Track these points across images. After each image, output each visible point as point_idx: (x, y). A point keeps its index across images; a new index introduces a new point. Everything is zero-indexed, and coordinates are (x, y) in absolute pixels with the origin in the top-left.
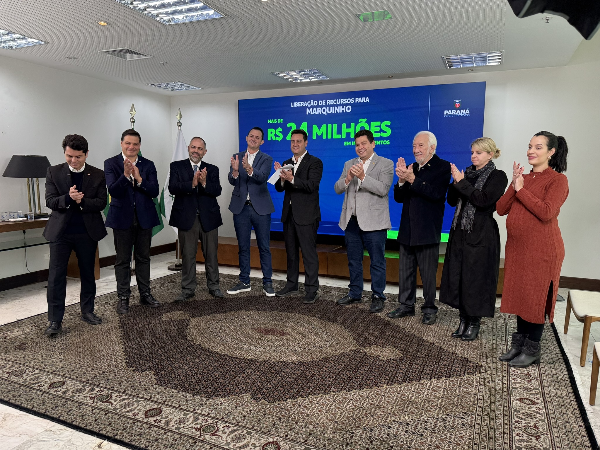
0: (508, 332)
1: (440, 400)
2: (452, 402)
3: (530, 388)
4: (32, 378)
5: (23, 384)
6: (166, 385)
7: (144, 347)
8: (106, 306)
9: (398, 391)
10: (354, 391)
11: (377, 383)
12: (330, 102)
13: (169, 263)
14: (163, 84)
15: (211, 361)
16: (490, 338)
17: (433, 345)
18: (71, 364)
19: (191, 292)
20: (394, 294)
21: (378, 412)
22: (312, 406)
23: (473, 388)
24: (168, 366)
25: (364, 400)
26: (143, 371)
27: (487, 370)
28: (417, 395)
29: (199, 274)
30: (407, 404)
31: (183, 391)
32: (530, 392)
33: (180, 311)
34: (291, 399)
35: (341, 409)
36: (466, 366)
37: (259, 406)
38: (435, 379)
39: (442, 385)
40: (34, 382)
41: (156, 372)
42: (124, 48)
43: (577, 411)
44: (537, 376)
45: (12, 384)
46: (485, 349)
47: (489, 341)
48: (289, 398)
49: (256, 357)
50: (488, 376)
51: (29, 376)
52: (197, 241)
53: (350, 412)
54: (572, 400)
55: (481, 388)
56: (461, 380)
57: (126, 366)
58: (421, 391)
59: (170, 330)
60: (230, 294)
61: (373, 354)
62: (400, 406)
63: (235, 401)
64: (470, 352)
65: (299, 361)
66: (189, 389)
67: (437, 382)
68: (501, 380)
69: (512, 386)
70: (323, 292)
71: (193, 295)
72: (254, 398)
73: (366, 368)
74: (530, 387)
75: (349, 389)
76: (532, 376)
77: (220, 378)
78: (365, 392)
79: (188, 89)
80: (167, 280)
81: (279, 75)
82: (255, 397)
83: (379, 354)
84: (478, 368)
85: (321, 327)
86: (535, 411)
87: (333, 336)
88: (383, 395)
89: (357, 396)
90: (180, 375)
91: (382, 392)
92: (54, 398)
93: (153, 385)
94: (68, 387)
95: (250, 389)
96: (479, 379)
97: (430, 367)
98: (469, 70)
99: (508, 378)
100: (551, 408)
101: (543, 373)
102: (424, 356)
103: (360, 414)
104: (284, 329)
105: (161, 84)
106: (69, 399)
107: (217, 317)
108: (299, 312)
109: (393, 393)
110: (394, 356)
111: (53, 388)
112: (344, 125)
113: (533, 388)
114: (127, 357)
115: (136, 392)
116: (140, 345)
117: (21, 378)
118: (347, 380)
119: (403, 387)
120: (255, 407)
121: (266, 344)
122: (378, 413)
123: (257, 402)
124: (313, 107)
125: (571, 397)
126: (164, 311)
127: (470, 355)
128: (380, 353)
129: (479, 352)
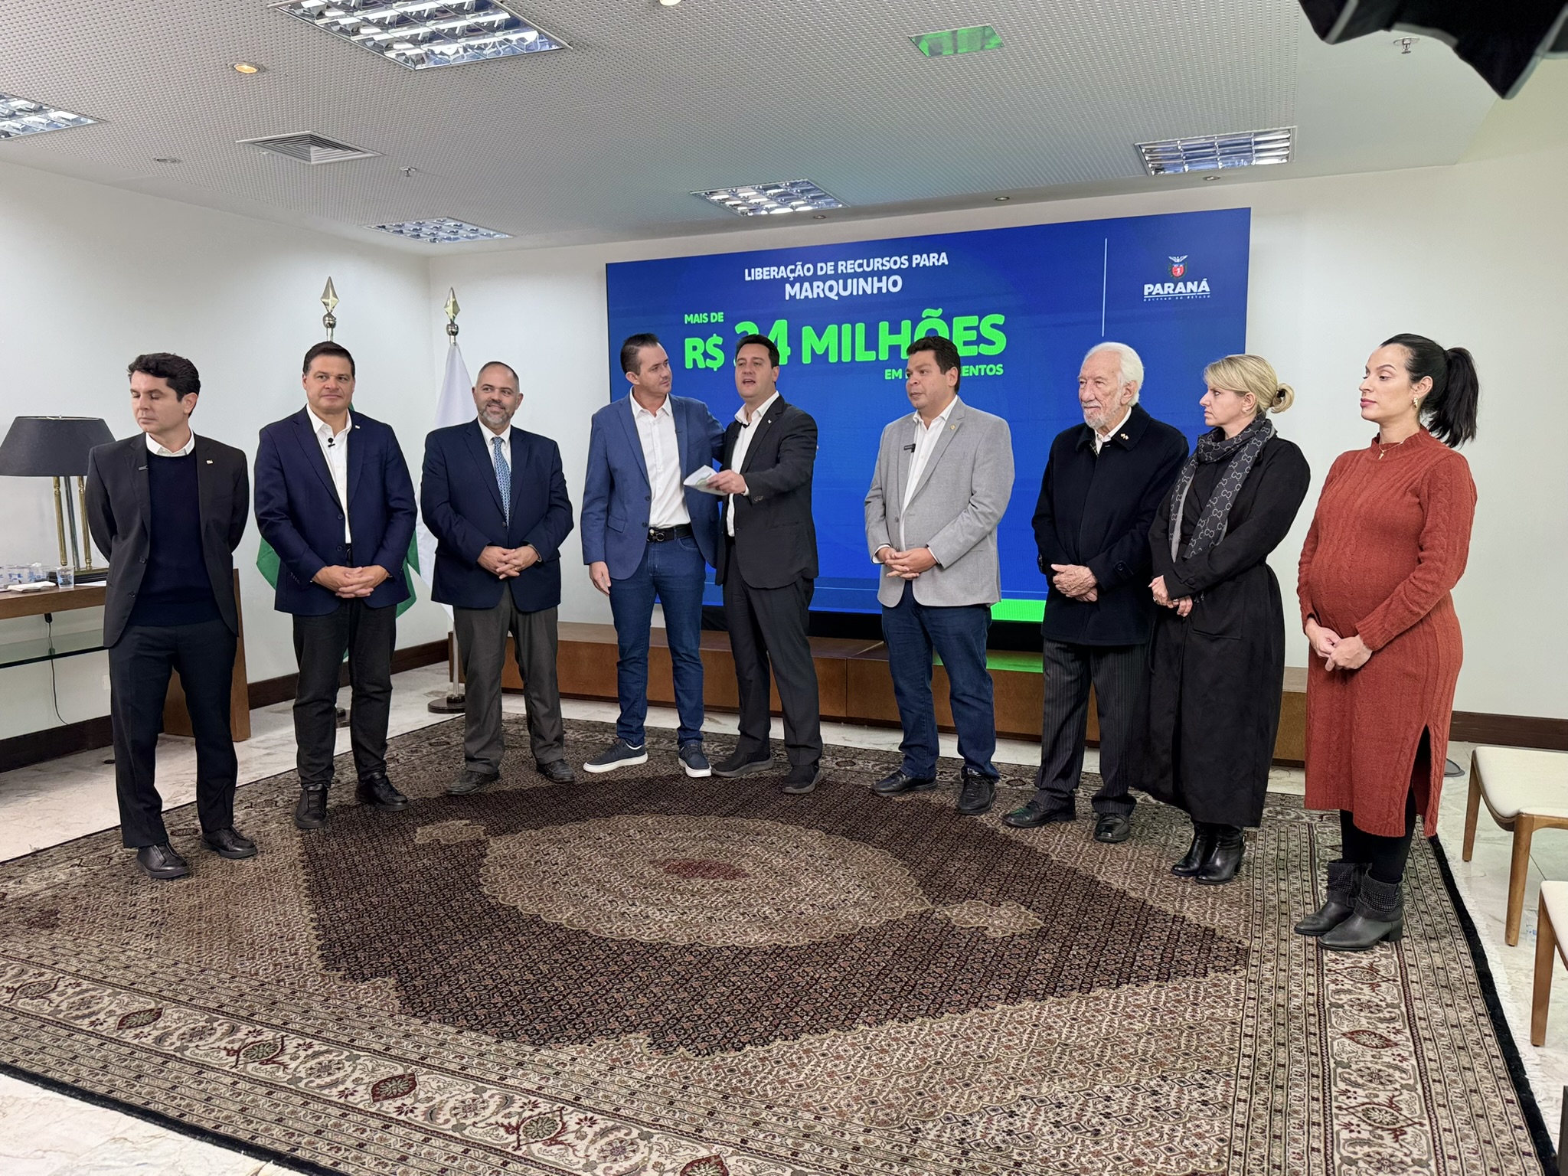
0: (1317, 860)
1: (1142, 1041)
2: (1175, 1045)
3: (1377, 1005)
4: (74, 1003)
5: (50, 1018)
6: (427, 1013)
7: (369, 916)
8: (267, 809)
9: (1034, 1017)
10: (919, 1020)
11: (980, 1000)
12: (847, 266)
13: (432, 693)
14: (409, 226)
15: (545, 948)
16: (1270, 876)
17: (1122, 897)
18: (176, 964)
19: (490, 768)
20: (1020, 766)
21: (981, 1075)
22: (809, 1062)
23: (1227, 1006)
24: (430, 965)
25: (946, 1043)
26: (367, 979)
27: (1263, 960)
28: (1083, 1029)
29: (509, 722)
30: (1058, 1051)
31: (471, 1028)
32: (1378, 1015)
33: (461, 819)
34: (756, 1044)
35: (885, 1068)
36: (1210, 949)
37: (671, 1065)
38: (1130, 985)
39: (1149, 1002)
40: (79, 1013)
41: (401, 981)
42: (302, 133)
43: (1499, 1063)
44: (1393, 972)
45: (22, 1020)
46: (1259, 904)
47: (1270, 884)
48: (750, 1042)
49: (662, 936)
50: (1268, 975)
51: (66, 999)
52: (503, 635)
53: (909, 1075)
54: (1487, 1033)
55: (1248, 1007)
56: (1197, 988)
57: (321, 966)
58: (1093, 1016)
59: (436, 869)
60: (592, 773)
61: (967, 922)
62: (1040, 1058)
63: (608, 1052)
64: (1220, 914)
65: (775, 944)
66: (487, 1024)
67: (1136, 994)
68: (1301, 986)
69: (1331, 998)
70: (837, 764)
71: (495, 776)
72: (659, 1045)
73: (949, 959)
74: (1376, 1000)
75: (905, 1016)
76: (1382, 973)
77: (568, 994)
78: (948, 1023)
79: (473, 237)
80: (428, 739)
81: (713, 198)
82: (661, 1041)
83: (983, 923)
84: (1242, 955)
85: (830, 855)
86: (1389, 1066)
87: (864, 878)
88: (995, 1031)
89: (926, 1034)
90: (463, 987)
91: (992, 1021)
92: (133, 1053)
93: (392, 1016)
94: (169, 1024)
95: (647, 1021)
96: (1243, 984)
97: (1116, 955)
98: (1206, 178)
99: (1321, 979)
100: (1431, 1055)
101: (1410, 965)
102: (1099, 925)
103: (934, 1081)
104: (735, 862)
105: (403, 225)
106: (171, 1056)
107: (560, 833)
108: (774, 817)
109: (1021, 1023)
110: (1021, 928)
111: (130, 1027)
112: (884, 327)
113: (1383, 1004)
114: (323, 941)
115: (348, 1035)
116: (357, 910)
117: (44, 1004)
118: (901, 991)
119: (1047, 1009)
120: (660, 1066)
121: (687, 901)
122: (982, 1078)
123: (666, 1053)
124: (801, 280)
125: (1482, 1024)
126: (419, 820)
127: (1219, 921)
128: (987, 921)
129: (1242, 912)
